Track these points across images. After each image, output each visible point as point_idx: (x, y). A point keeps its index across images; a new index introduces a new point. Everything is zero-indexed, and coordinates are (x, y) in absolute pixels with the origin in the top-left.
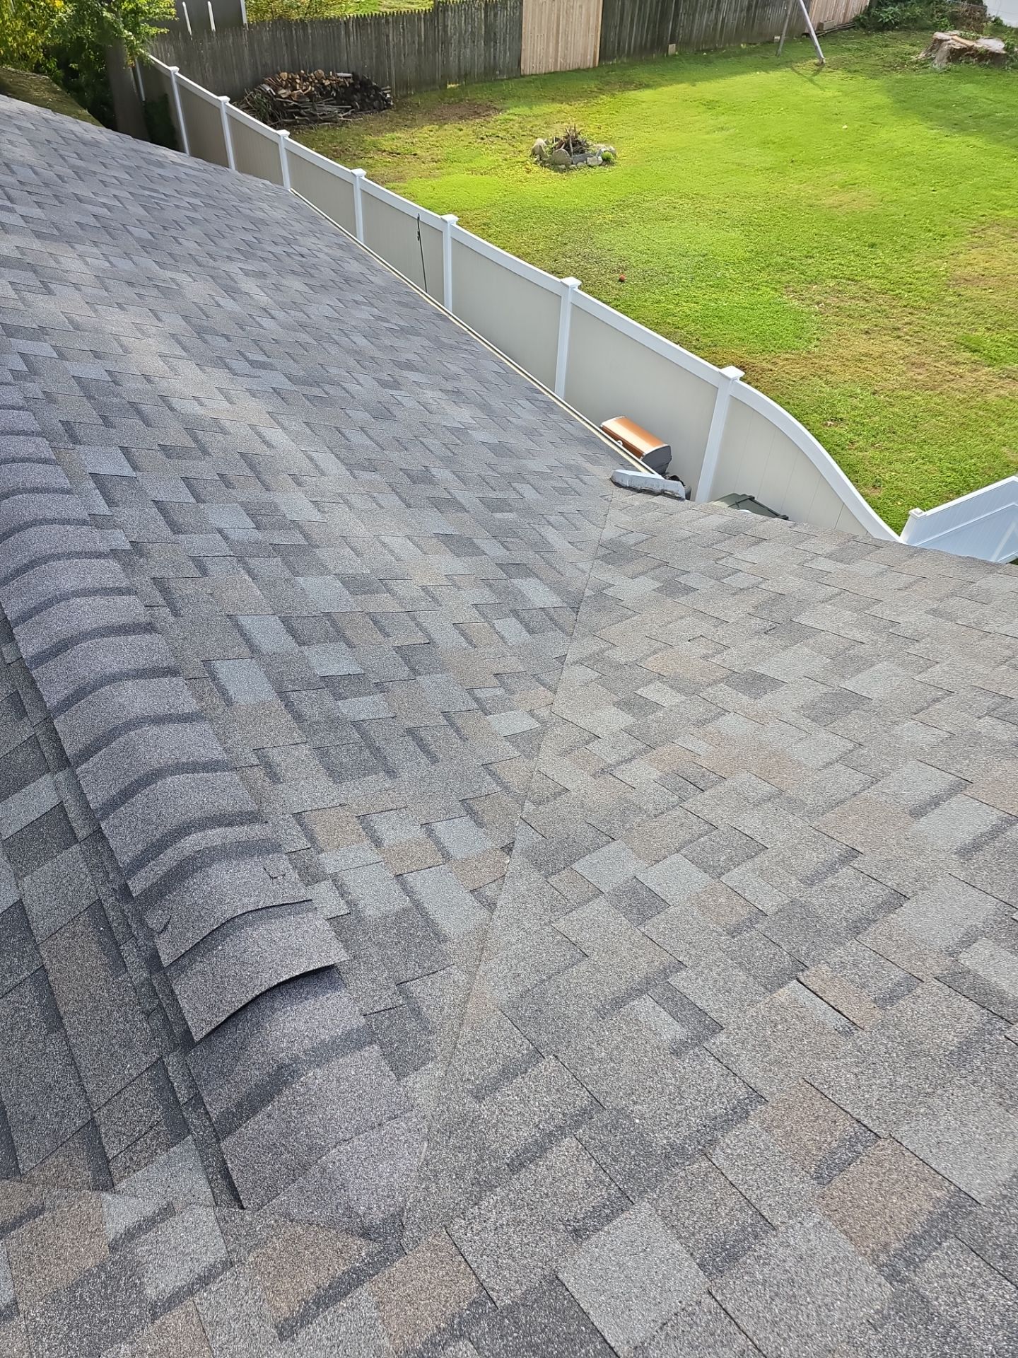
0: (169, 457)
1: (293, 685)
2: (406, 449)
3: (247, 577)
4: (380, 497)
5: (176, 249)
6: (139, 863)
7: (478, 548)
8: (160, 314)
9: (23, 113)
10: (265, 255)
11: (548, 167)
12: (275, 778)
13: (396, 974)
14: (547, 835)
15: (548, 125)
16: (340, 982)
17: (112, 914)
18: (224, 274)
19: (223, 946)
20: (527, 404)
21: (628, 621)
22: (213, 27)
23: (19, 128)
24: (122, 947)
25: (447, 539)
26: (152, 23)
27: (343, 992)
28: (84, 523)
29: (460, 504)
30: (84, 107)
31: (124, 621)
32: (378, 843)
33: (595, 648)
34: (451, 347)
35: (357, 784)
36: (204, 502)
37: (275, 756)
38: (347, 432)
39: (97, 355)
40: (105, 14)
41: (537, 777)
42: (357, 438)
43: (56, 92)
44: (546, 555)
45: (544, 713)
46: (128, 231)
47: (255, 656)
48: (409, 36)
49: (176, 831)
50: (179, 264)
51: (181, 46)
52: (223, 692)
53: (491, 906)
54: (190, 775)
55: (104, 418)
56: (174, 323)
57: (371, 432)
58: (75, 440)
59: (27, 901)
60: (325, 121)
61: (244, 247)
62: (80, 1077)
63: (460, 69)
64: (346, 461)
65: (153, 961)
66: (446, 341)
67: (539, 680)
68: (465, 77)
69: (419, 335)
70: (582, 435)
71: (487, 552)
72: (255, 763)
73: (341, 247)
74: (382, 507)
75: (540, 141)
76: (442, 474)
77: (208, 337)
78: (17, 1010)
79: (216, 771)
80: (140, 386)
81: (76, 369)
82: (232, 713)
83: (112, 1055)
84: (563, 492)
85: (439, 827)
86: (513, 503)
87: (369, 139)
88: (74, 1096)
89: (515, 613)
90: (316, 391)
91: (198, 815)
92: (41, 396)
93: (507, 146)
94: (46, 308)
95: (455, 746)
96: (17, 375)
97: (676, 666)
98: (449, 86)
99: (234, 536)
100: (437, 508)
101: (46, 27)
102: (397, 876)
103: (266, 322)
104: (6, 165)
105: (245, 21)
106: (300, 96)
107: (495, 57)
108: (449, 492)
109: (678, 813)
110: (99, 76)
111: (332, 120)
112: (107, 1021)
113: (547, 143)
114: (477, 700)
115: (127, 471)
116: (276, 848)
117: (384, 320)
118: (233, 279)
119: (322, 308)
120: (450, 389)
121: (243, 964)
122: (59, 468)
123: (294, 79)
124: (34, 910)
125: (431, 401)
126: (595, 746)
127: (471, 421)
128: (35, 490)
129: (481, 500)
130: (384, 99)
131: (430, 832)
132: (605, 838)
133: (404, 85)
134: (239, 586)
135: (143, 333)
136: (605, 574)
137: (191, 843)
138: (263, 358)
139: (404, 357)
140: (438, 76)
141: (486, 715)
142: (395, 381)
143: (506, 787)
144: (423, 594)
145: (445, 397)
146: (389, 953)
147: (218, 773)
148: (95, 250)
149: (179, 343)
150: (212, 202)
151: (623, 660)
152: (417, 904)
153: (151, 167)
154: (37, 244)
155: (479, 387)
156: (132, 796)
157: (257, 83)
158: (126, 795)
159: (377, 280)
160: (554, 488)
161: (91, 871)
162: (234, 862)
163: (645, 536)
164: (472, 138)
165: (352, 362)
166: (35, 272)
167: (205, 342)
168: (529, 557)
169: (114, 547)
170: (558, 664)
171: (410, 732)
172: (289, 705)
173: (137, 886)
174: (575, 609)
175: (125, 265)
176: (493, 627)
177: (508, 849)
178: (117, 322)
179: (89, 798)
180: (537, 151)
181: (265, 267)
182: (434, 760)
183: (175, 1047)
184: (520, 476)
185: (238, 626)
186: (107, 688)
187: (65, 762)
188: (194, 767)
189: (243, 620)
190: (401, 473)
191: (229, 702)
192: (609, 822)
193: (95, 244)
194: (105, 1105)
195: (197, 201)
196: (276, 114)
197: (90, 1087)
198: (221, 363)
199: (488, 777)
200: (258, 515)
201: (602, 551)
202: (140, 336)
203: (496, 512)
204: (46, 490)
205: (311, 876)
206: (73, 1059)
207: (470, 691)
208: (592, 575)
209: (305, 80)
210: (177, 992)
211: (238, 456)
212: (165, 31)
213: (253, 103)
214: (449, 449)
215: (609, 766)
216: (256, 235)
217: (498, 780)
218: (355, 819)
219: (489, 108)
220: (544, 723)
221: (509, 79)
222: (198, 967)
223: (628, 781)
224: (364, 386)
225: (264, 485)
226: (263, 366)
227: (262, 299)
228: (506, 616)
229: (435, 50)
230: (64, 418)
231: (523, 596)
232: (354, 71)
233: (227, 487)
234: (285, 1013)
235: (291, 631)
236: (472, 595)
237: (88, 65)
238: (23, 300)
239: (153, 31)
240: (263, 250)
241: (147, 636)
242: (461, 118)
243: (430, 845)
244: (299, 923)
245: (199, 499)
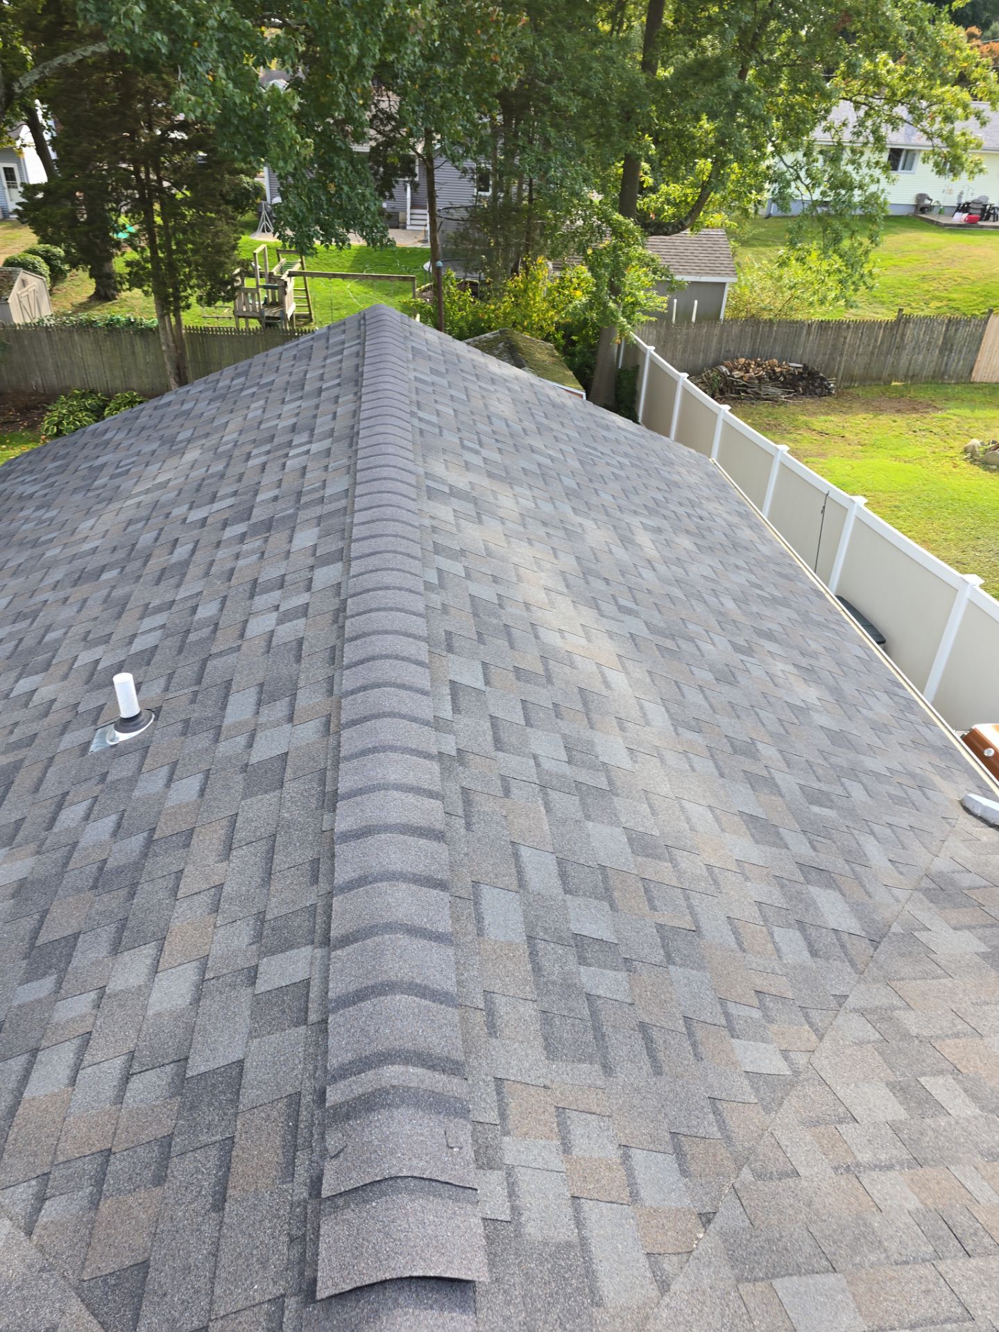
0: (518, 679)
1: (545, 933)
2: (738, 717)
3: (542, 809)
4: (695, 759)
5: (594, 500)
6: (345, 1072)
7: (781, 839)
8: (559, 553)
9: (517, 378)
10: (667, 513)
11: (978, 465)
12: (493, 1029)
13: (533, 1323)
14: (757, 1223)
15: (988, 428)
16: (472, 1304)
17: (304, 1114)
18: (624, 525)
19: (377, 1203)
20: (885, 698)
21: (934, 982)
22: (694, 319)
23: (509, 389)
24: (298, 1153)
25: (751, 820)
26: (645, 313)
27: (468, 1318)
28: (427, 723)
29: (777, 786)
30: (571, 369)
31: (423, 823)
32: (566, 1148)
33: (885, 1002)
34: (818, 624)
35: (569, 1068)
36: (532, 726)
37: (501, 1003)
38: (685, 689)
39: (496, 580)
40: (611, 304)
41: (767, 1139)
42: (693, 696)
43: (553, 356)
44: (858, 868)
45: (801, 1060)
46: (560, 480)
47: (521, 891)
48: (865, 340)
49: (383, 1055)
50: (591, 513)
51: (663, 331)
52: (479, 919)
53: (664, 1286)
54: (417, 999)
55: (479, 634)
56: (568, 562)
57: (708, 692)
58: (450, 649)
59: (247, 1065)
60: (766, 400)
61: (652, 504)
62: (215, 1273)
63: (908, 370)
64: (674, 716)
65: (316, 1183)
66: (815, 617)
67: (806, 1016)
68: (912, 378)
69: (789, 607)
70: (939, 743)
71: (791, 847)
72: (481, 1006)
73: (740, 514)
74: (693, 769)
75: (976, 442)
76: (768, 752)
77: (590, 578)
78: (198, 1171)
79: (441, 1003)
80: (518, 612)
81: (474, 589)
82: (479, 944)
83: (248, 1266)
84: (898, 801)
85: (638, 1156)
86: (836, 800)
87: (802, 418)
88: (203, 1292)
89: (801, 926)
90: (669, 644)
91: (409, 1046)
92: (439, 607)
93: (938, 441)
94: (473, 535)
95: (686, 1062)
96: (428, 586)
97: (979, 1064)
98: (893, 384)
99: (547, 765)
100: (751, 784)
101: (563, 309)
102: (573, 1197)
103: (647, 574)
104: (489, 417)
105: (722, 317)
106: (750, 378)
107: (946, 364)
108: (769, 772)
109: (927, 1272)
110: (591, 346)
111: (774, 400)
112: (258, 1225)
113: (982, 444)
114: (727, 1015)
115: (480, 684)
116: (464, 1113)
117: (759, 587)
118: (631, 531)
119: (700, 569)
120: (803, 665)
121: (387, 1235)
122: (427, 671)
123: (749, 364)
124: (249, 1076)
125: (780, 674)
126: (847, 1130)
127: (816, 702)
128: (402, 686)
129: (802, 787)
130: (826, 388)
131: (626, 1158)
132: (825, 1263)
133: (850, 378)
134: (532, 815)
135: (539, 566)
136: (924, 913)
137: (393, 1074)
138: (632, 605)
139: (766, 625)
140: (885, 374)
141: (732, 1037)
142: (750, 647)
143: (728, 1137)
144: (706, 874)
145: (796, 672)
146: (534, 1291)
147: (443, 1007)
148: (528, 492)
149: (565, 580)
150: (638, 463)
151: (914, 1031)
152: (584, 1242)
153: (599, 430)
154: (486, 482)
155: (836, 670)
156: (362, 1000)
157: (717, 363)
158: (360, 996)
159: (765, 550)
160: (889, 795)
161: (305, 1059)
162: (421, 1113)
163: (984, 883)
164: (904, 430)
165: (713, 623)
166: (476, 504)
167: (587, 583)
168: (838, 865)
169: (442, 751)
170: (834, 1004)
171: (643, 1027)
172: (533, 954)
173: (334, 1096)
174: (875, 944)
175: (547, 508)
176: (771, 934)
177: (706, 1219)
178: (521, 553)
179: (331, 985)
180: (970, 450)
181: (665, 524)
182: (658, 1071)
183: (300, 1291)
184: (853, 772)
185: (516, 856)
186: (385, 883)
187: (326, 942)
188: (423, 992)
189: (525, 853)
190: (725, 740)
191: (480, 932)
192: (835, 1242)
193: (530, 487)
194: (222, 1318)
195: (626, 461)
196: (725, 390)
197: (218, 1291)
198: (594, 604)
199: (711, 1116)
200: (575, 751)
201: (926, 883)
202: (536, 569)
203: (814, 804)
204: (410, 688)
205: (486, 1159)
206: (217, 1250)
207: (723, 1002)
208: (907, 907)
209: (759, 365)
210: (322, 1232)
211: (576, 690)
212: (654, 319)
213: (708, 379)
214: (782, 725)
215: (858, 1165)
216: (667, 496)
217: (722, 1124)
218: (553, 1109)
219: (929, 406)
220: (796, 1073)
221: (957, 383)
222: (349, 1215)
223: (876, 1195)
224: (718, 648)
225: (590, 723)
226: (629, 611)
227: (650, 551)
228: (789, 926)
229: (889, 352)
230: (449, 628)
231: (817, 908)
232: (806, 362)
233: (557, 717)
234: (405, 1314)
235: (563, 875)
236: (758, 890)
237: (585, 338)
238: (458, 525)
239: (644, 318)
240: (667, 509)
241: (435, 844)
242: (898, 411)
243: (622, 1173)
244: (455, 1213)
245: (528, 723)
